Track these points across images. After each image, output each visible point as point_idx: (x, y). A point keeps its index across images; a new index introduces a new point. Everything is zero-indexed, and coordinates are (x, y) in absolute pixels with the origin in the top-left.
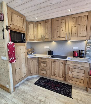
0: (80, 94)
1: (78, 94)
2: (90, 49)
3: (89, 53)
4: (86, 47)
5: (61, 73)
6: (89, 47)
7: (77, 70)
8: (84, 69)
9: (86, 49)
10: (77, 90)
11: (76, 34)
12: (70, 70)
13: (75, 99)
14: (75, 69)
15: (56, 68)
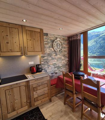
0: (49, 109)
1: (48, 110)
2: (43, 62)
3: (43, 66)
4: (41, 61)
5: (24, 100)
6: (43, 61)
7: (41, 87)
8: (47, 82)
9: (41, 63)
10: (44, 107)
11: (33, 48)
12: (35, 90)
13: (49, 117)
14: (39, 86)
15: (15, 98)
